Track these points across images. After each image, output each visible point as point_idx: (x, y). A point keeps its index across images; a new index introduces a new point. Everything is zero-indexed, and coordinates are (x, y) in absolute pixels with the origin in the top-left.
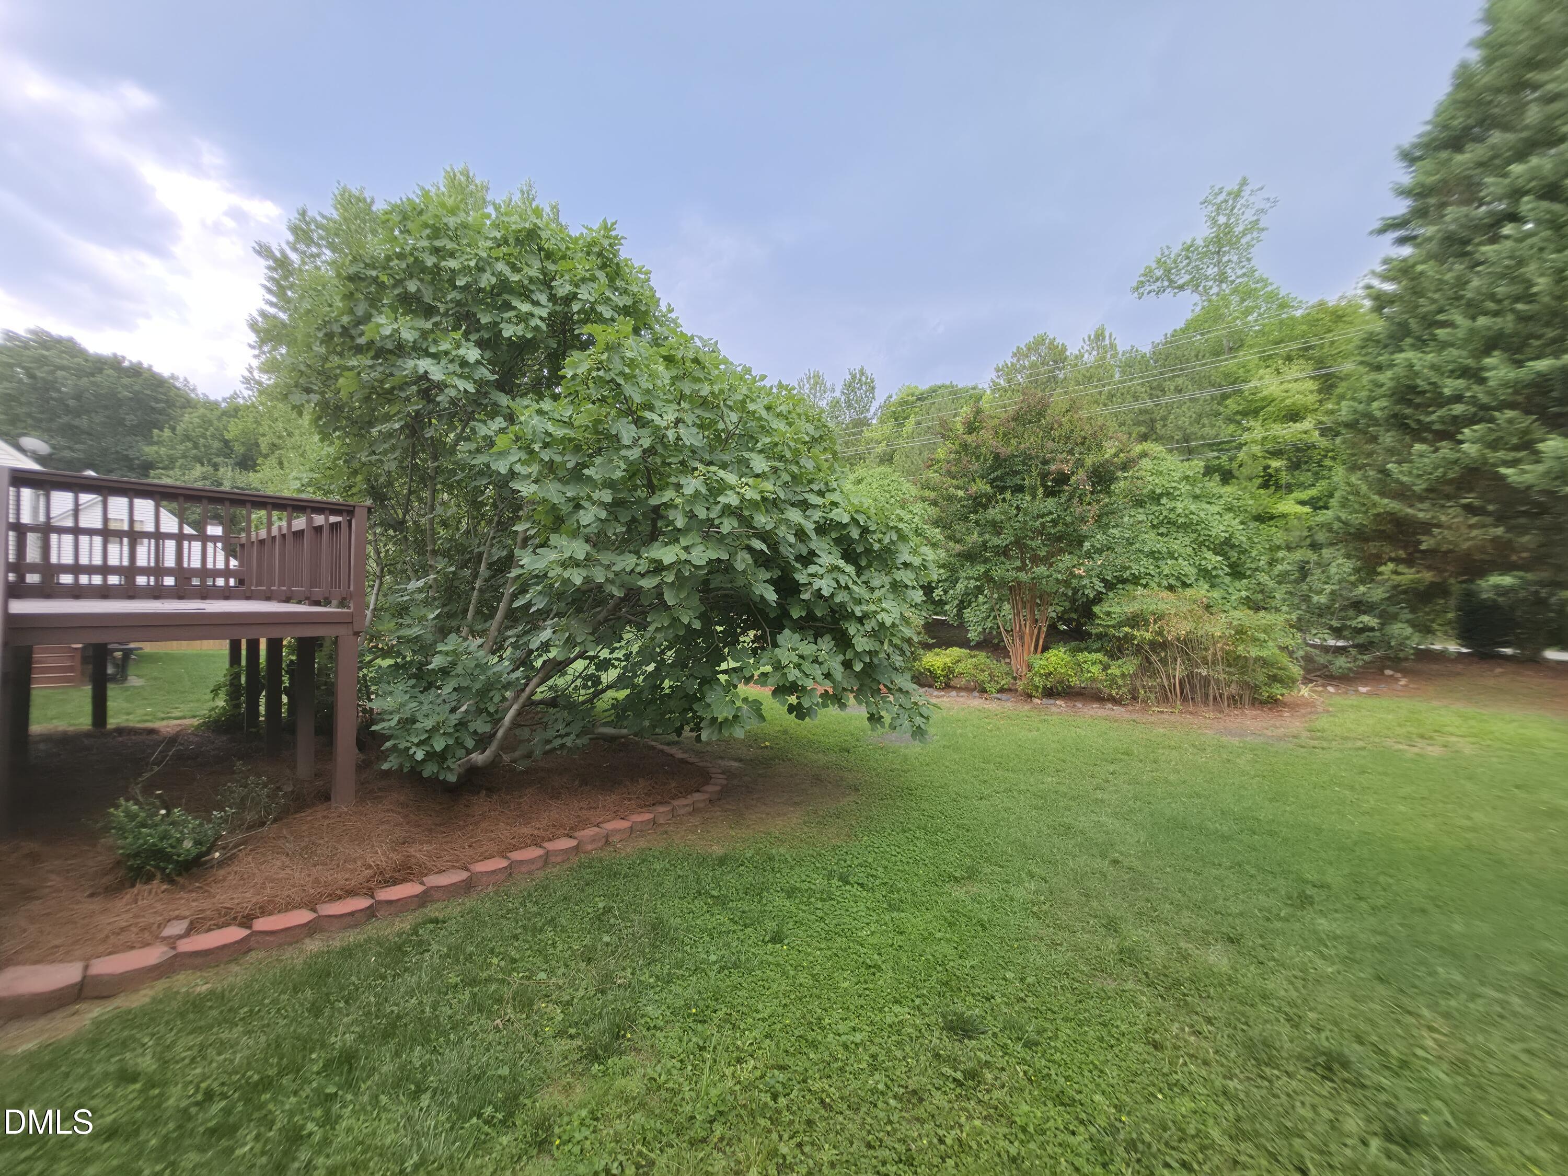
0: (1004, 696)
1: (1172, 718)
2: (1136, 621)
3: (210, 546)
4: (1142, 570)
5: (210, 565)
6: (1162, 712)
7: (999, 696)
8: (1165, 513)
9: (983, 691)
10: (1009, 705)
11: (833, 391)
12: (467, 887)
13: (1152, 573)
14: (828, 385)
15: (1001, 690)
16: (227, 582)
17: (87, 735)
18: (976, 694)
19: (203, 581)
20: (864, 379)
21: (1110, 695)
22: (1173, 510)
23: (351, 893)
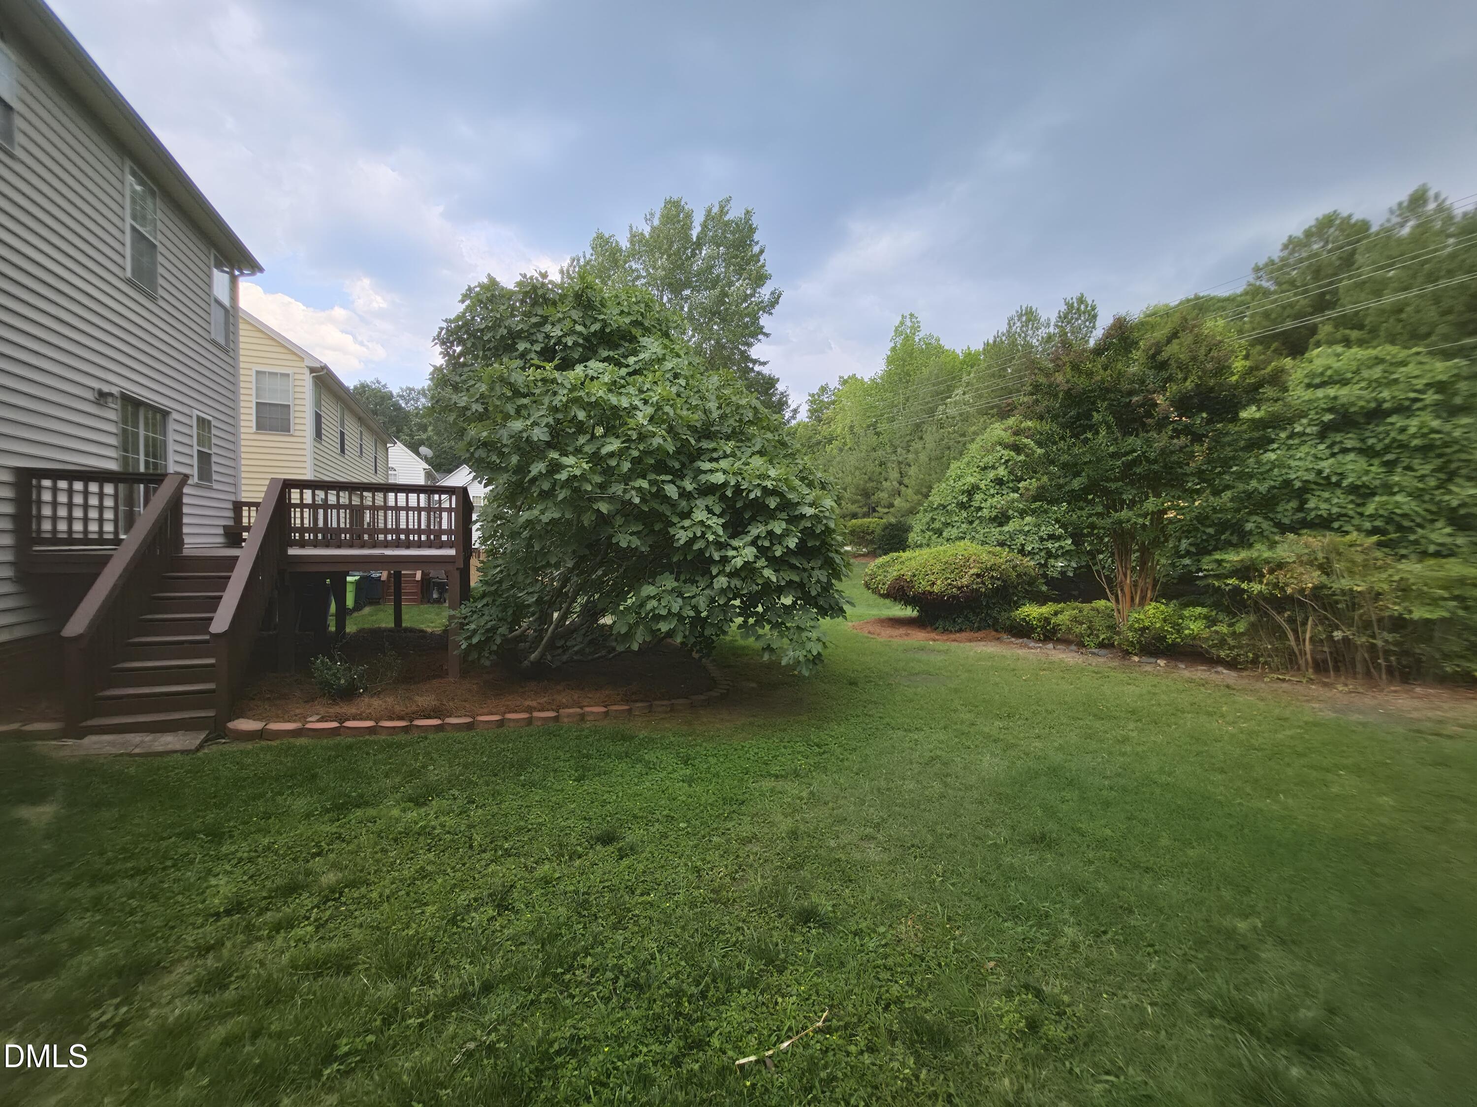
0: (1103, 652)
1: (1299, 688)
2: (1247, 572)
3: (411, 513)
4: (1335, 510)
5: (411, 527)
6: (1284, 680)
7: (1096, 651)
8: (1393, 434)
9: (1081, 645)
10: (1102, 661)
11: (1048, 325)
12: (470, 727)
13: (1351, 513)
14: (1042, 320)
15: (1101, 645)
16: (420, 538)
17: (390, 630)
18: (1073, 647)
19: (407, 537)
20: (1082, 307)
21: (1219, 656)
22: (1403, 430)
23: (401, 718)
